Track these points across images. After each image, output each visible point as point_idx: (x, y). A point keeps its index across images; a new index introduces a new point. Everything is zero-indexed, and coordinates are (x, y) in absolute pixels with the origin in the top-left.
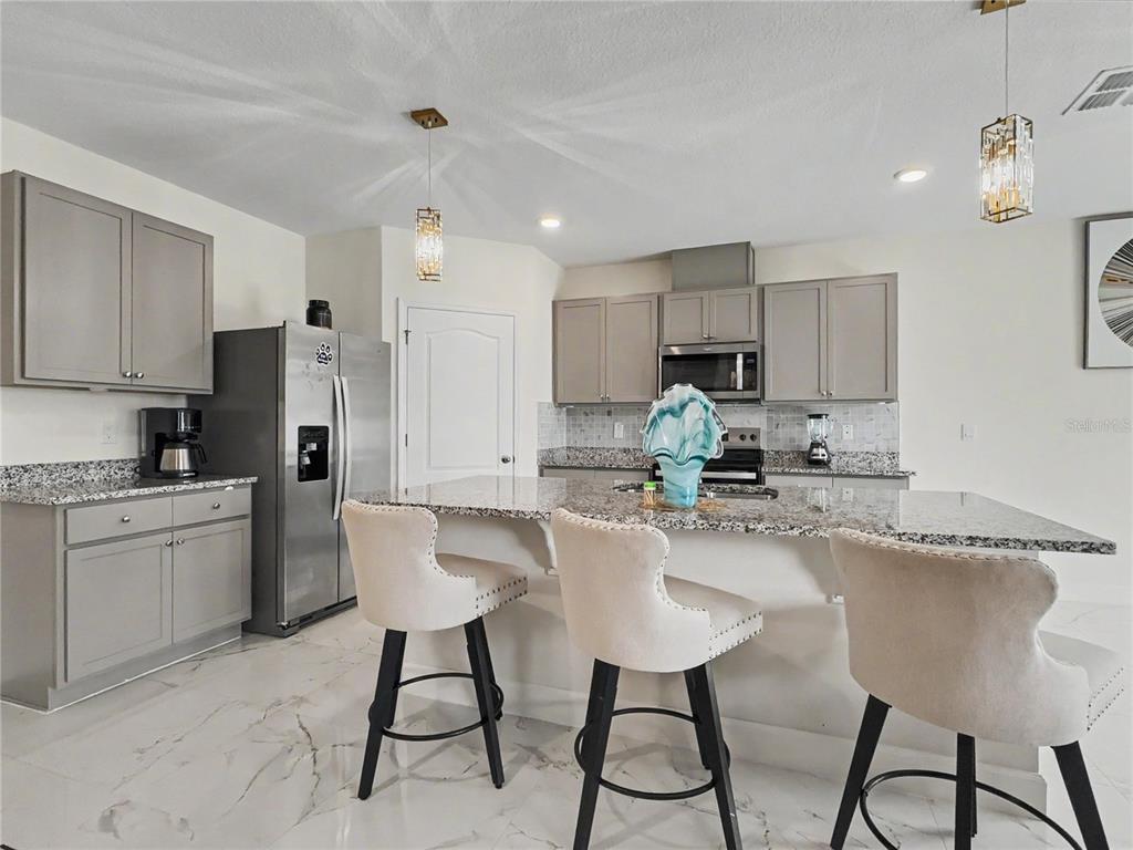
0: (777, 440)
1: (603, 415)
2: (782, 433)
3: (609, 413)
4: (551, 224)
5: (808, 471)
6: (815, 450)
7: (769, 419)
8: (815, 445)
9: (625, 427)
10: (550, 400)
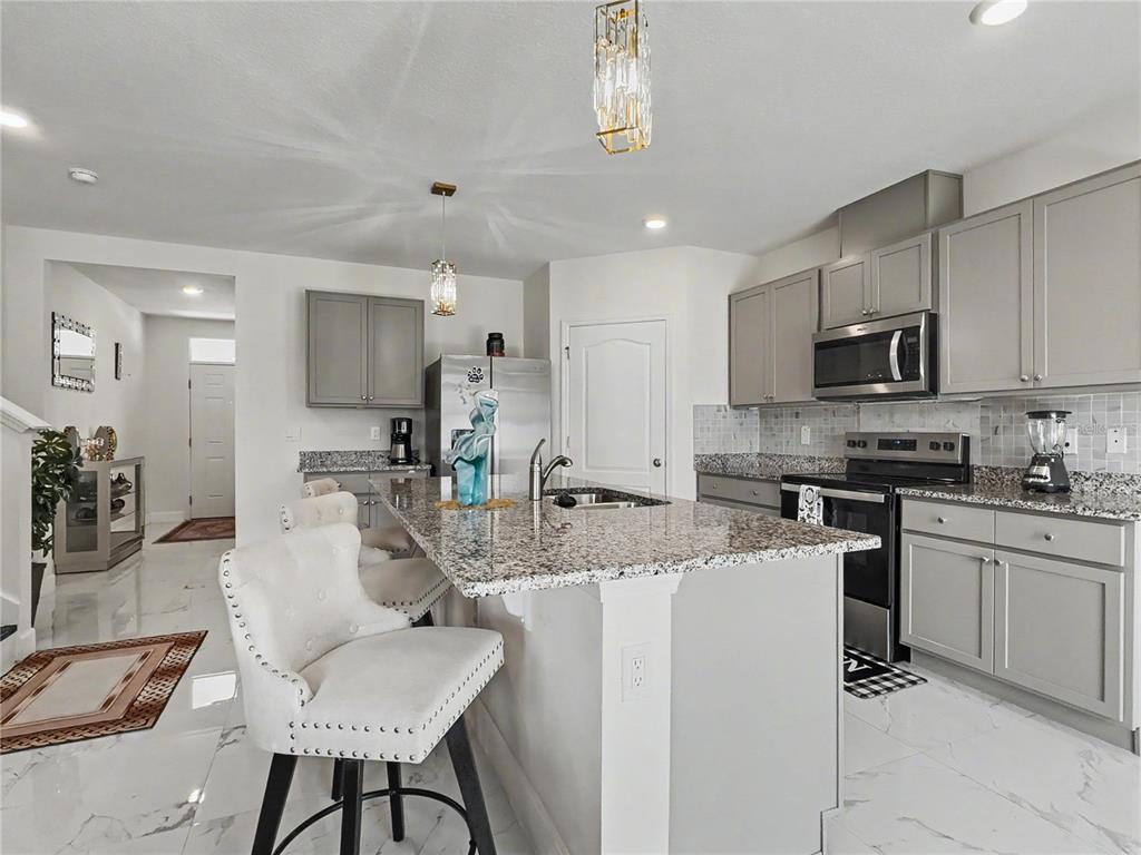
0: (997, 451)
1: (792, 417)
2: (1002, 441)
3: (797, 415)
4: (656, 224)
5: (956, 498)
6: (1035, 470)
7: (984, 419)
8: (1038, 460)
9: (812, 431)
10: (726, 403)
